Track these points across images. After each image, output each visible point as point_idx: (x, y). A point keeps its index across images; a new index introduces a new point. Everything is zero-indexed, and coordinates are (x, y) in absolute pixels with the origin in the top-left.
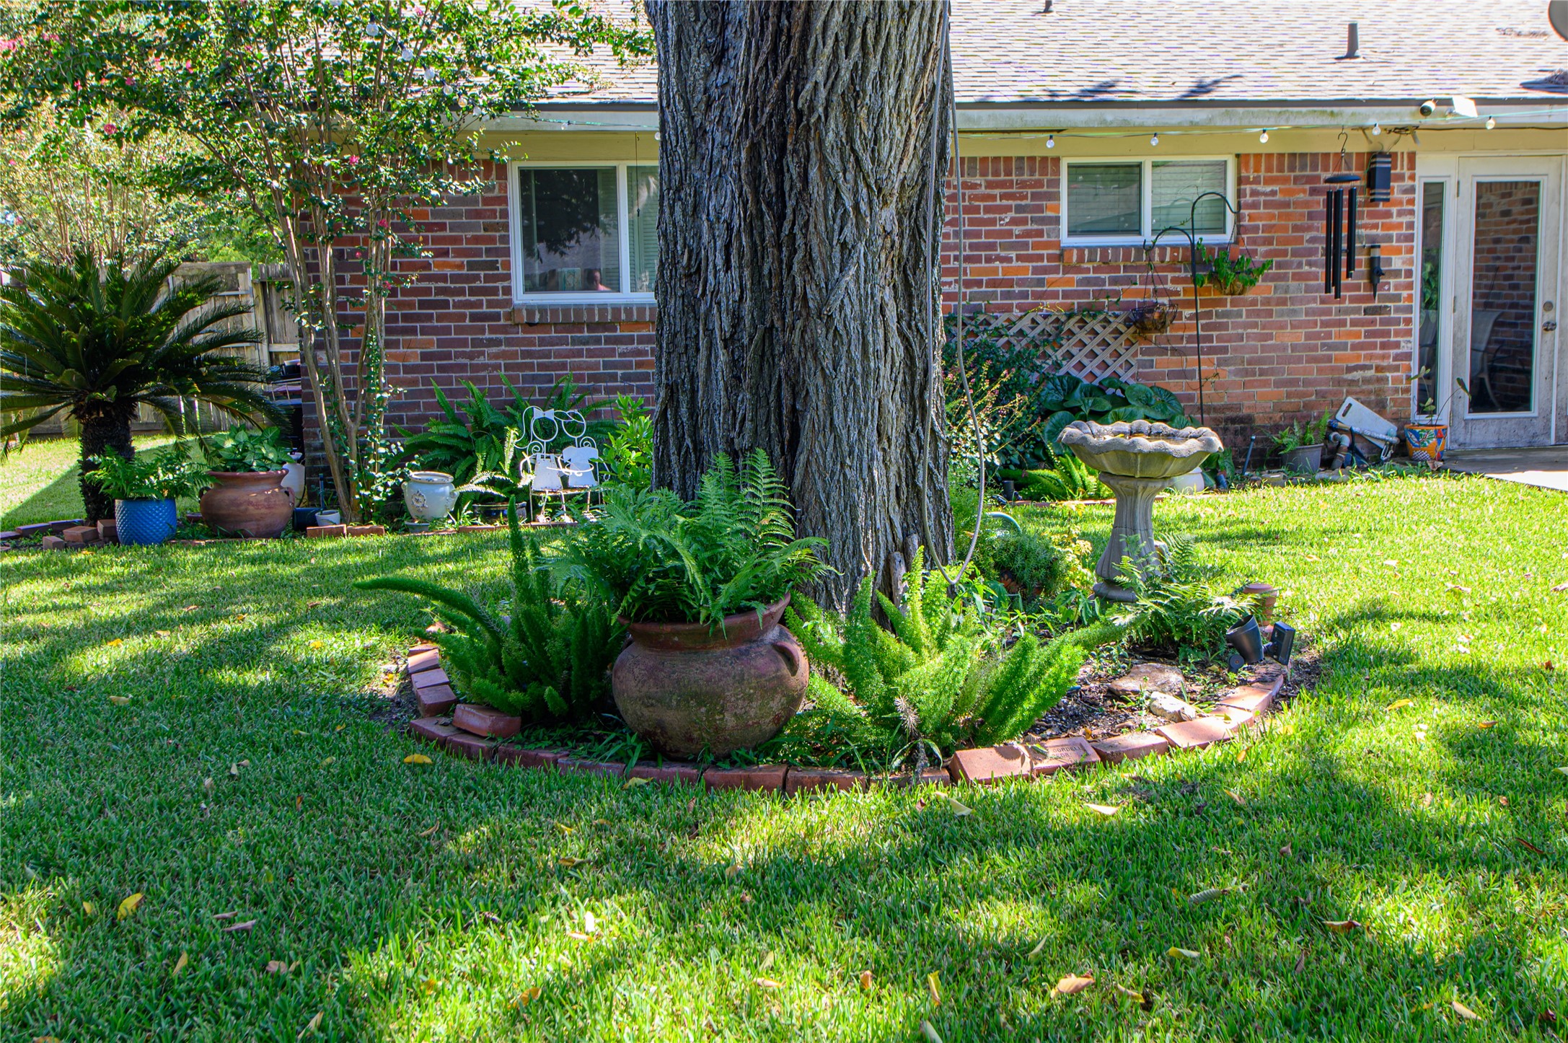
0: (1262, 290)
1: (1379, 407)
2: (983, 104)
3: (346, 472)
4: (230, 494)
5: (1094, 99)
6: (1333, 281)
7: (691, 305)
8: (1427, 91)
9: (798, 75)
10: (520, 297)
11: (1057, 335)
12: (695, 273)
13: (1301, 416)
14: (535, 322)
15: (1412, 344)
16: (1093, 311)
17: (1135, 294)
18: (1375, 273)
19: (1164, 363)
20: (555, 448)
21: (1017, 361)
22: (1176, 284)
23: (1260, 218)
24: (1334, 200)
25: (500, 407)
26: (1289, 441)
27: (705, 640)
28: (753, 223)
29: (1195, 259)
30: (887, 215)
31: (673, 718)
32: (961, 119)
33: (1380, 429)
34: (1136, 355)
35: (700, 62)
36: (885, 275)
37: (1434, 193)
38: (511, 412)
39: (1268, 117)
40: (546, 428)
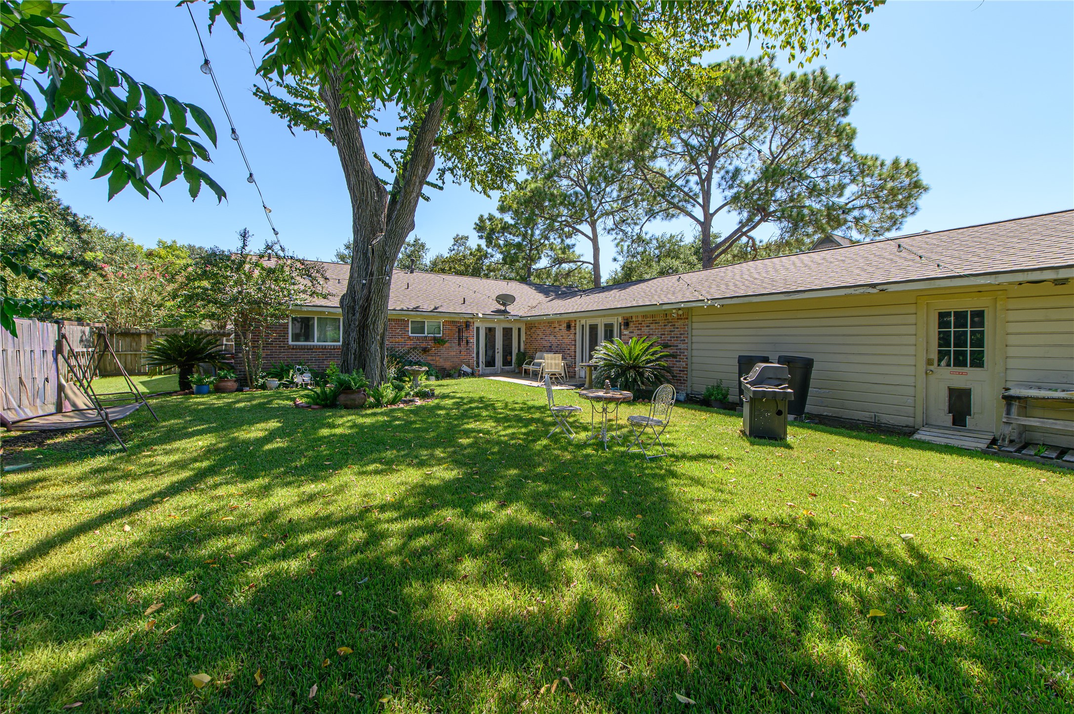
0: (447, 345)
1: (469, 366)
2: (394, 310)
3: (251, 377)
4: (223, 384)
5: (416, 309)
6: (459, 344)
7: (348, 349)
8: (475, 312)
9: (367, 319)
10: (290, 343)
11: (408, 352)
12: (348, 344)
13: (455, 368)
14: (294, 348)
15: (475, 355)
16: (415, 348)
17: (424, 345)
18: (467, 342)
19: (429, 358)
20: (302, 374)
21: (401, 357)
22: (431, 343)
23: (447, 332)
24: (459, 330)
25: (287, 366)
26: (452, 372)
27: (353, 392)
28: (359, 338)
29: (435, 339)
30: (379, 337)
31: (349, 403)
32: (389, 312)
33: (469, 370)
34: (424, 356)
35: (350, 315)
36: (378, 345)
37: (478, 329)
38: (289, 367)
39: (447, 315)
40: (299, 370)
